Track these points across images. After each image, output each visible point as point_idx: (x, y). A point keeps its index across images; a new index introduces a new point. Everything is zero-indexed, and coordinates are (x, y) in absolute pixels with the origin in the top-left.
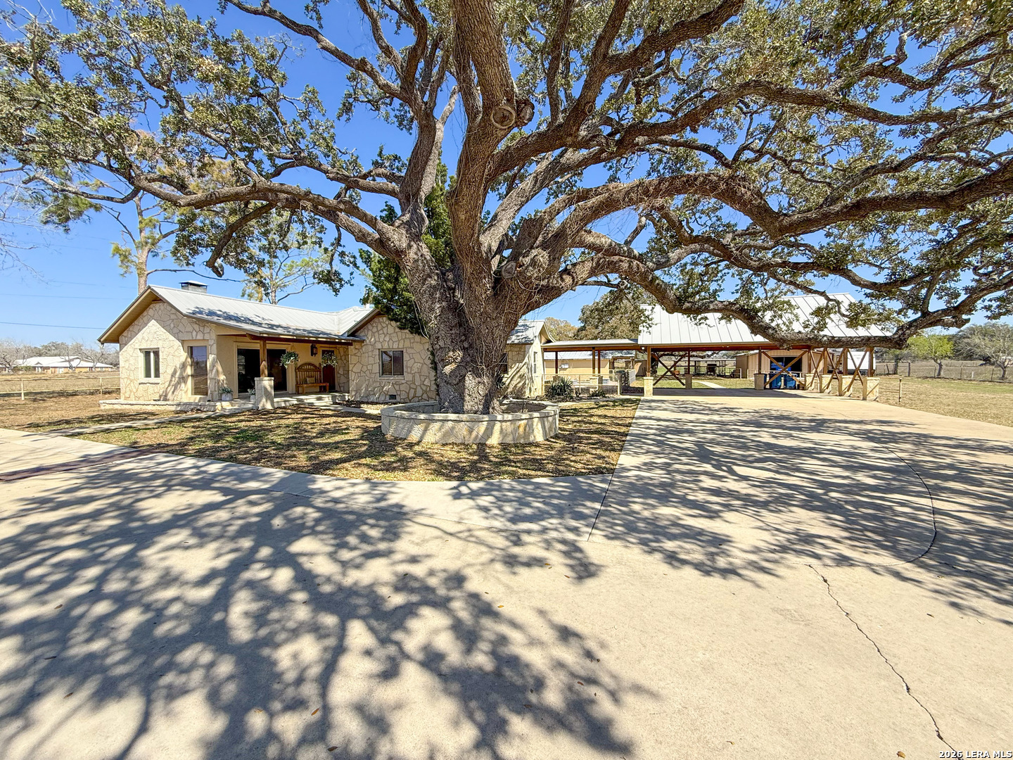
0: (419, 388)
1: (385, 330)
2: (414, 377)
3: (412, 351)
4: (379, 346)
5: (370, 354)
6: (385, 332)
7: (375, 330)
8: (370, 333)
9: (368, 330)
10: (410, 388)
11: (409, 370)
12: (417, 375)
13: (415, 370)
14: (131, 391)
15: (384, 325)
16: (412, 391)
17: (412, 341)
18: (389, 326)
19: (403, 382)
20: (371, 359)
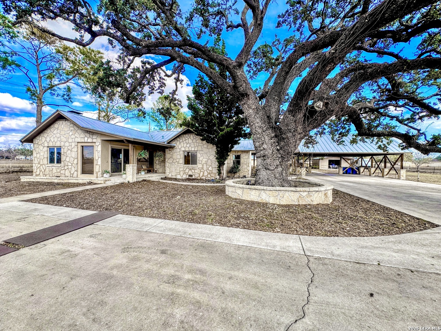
0: (206, 172)
1: (187, 141)
2: (203, 165)
3: (202, 152)
4: (183, 149)
5: (178, 153)
6: (187, 142)
7: (181, 141)
8: (178, 142)
9: (177, 141)
10: (201, 171)
11: (200, 162)
12: (205, 165)
13: (204, 162)
14: (40, 171)
15: (187, 139)
16: (202, 173)
17: (203, 147)
18: (189, 139)
19: (197, 168)
20: (178, 156)
